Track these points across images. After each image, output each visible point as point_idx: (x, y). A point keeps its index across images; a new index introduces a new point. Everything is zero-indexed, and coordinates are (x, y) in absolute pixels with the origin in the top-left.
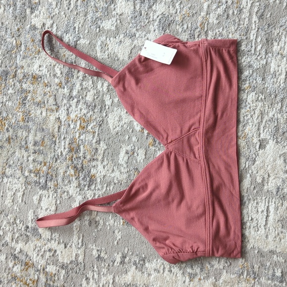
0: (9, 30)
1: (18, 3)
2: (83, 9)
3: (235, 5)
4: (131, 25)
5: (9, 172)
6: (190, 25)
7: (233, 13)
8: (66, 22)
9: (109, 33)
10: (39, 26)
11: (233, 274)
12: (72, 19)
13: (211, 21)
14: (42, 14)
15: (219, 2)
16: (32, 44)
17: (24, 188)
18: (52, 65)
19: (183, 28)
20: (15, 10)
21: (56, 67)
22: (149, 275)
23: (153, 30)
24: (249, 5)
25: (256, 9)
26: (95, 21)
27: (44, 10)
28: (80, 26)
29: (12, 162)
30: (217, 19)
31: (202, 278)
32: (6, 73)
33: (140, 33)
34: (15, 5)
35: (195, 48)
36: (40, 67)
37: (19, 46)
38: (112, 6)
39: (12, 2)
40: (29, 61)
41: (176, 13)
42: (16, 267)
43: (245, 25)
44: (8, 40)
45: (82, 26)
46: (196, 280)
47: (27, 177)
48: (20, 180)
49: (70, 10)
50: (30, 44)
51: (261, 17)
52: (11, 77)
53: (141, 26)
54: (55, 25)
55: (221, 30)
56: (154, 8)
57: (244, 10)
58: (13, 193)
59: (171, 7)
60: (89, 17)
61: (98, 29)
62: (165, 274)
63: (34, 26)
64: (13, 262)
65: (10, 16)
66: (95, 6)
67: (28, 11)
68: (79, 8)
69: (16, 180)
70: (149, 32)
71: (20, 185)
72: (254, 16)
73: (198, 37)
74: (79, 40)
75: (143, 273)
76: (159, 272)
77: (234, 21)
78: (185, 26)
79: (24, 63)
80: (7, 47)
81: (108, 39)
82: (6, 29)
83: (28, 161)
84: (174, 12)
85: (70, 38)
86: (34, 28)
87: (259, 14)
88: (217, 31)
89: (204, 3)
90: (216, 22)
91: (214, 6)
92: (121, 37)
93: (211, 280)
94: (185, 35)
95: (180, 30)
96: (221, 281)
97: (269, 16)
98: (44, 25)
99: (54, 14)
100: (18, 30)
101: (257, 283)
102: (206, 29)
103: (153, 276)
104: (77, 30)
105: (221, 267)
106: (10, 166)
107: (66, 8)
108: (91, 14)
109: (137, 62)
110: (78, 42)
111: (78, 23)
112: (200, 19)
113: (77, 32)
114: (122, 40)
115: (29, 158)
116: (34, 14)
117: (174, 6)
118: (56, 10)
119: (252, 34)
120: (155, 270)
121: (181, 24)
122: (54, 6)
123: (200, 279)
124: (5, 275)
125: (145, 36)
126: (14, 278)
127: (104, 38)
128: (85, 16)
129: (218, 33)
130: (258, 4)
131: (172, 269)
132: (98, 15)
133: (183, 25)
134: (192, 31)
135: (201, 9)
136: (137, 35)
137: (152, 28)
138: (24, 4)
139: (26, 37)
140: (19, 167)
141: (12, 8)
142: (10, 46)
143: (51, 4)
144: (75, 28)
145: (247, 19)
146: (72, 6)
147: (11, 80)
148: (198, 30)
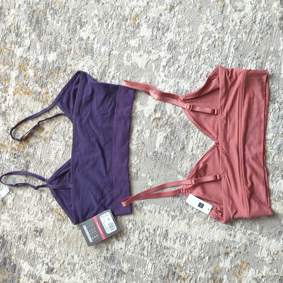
0: (64, 39)
1: (71, 21)
2: (117, 30)
3: (220, 39)
4: (149, 44)
5: (54, 136)
6: (189, 49)
7: (219, 44)
8: (104, 38)
9: (134, 49)
10: (85, 38)
11: (201, 218)
12: (109, 36)
13: (203, 48)
14: (88, 30)
15: (210, 36)
16: (79, 50)
17: (64, 149)
18: (92, 66)
19: (184, 51)
20: (69, 25)
21: (94, 68)
22: (145, 214)
23: (163, 50)
24: (230, 40)
25: (234, 44)
26: (125, 39)
27: (89, 27)
28: (114, 41)
29: (57, 130)
30: (207, 47)
31: (180, 218)
32: (59, 69)
33: (155, 50)
34: (69, 22)
36: (83, 66)
37: (69, 50)
38: (138, 30)
39: (67, 20)
40: (76, 62)
41: (180, 40)
42: (53, 202)
43: (226, 53)
44: (62, 45)
45: (115, 42)
46: (176, 220)
47: (67, 141)
48: (62, 143)
49: (108, 30)
50: (77, 50)
51: (237, 49)
52: (62, 71)
53: (156, 46)
54: (96, 39)
55: (209, 55)
56: (166, 35)
57: (226, 43)
58: (56, 152)
59: (177, 35)
60: (121, 36)
61: (126, 45)
62: (156, 215)
63: (82, 38)
64: (52, 199)
65: (65, 29)
66: (126, 29)
67: (78, 27)
68: (114, 29)
69: (59, 143)
70: (161, 51)
71: (61, 147)
72: (232, 48)
74: (112, 51)
75: (141, 212)
76: (152, 213)
77: (219, 50)
78: (186, 50)
79: (72, 63)
80: (61, 50)
81: (132, 52)
82: (62, 38)
83: (69, 130)
84: (179, 39)
85: (106, 49)
86: (82, 39)
87: (235, 47)
88: (207, 55)
89: (199, 35)
90: (206, 49)
91: (206, 38)
92: (141, 52)
93: (186, 220)
95: (182, 52)
96: (193, 222)
97: (242, 49)
98: (89, 37)
99: (97, 31)
100: (70, 39)
101: (216, 225)
102: (199, 53)
103: (147, 215)
104: (111, 44)
105: (194, 213)
106: (56, 133)
107: (106, 28)
108: (122, 34)
110: (112, 52)
111: (112, 39)
112: (196, 46)
113: (111, 46)
114: (142, 54)
115: (70, 129)
116: (82, 30)
117: (179, 35)
118: (98, 28)
119: (229, 60)
120: (149, 211)
121: (183, 48)
122: (97, 26)
123: (179, 220)
124: (46, 207)
125: (158, 53)
126: (52, 210)
127: (130, 51)
128: (118, 35)
129: (207, 57)
130: (235, 40)
131: (161, 211)
132: (127, 35)
134: (190, 54)
135: (197, 40)
136: (153, 52)
137: (163, 48)
138: (76, 22)
139: (75, 45)
140: (62, 134)
141: (67, 24)
142: (63, 50)
143: (95, 24)
144: (110, 42)
145: (227, 50)
146: (110, 27)
147: (62, 74)
148: (194, 53)
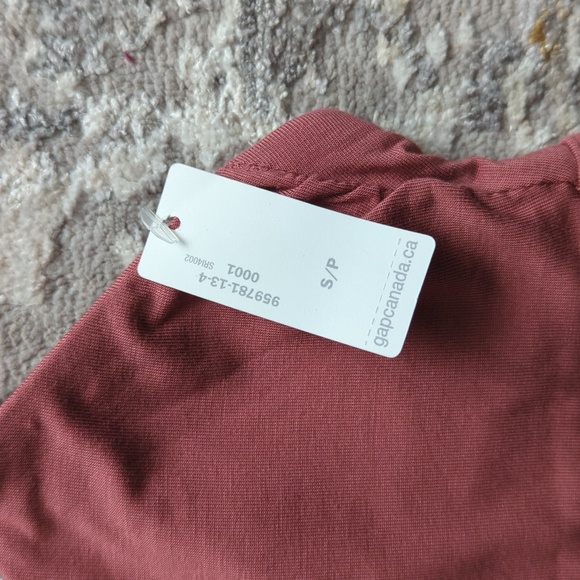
4: (33, 49)
6: (464, 37)
19: (418, 58)
23: (200, 75)
33: (108, 102)
35: (549, 204)
53: (110, 52)
70: (179, 93)
73: (527, 117)
78: (434, 46)
94: (439, 108)
95: (401, 73)
109: (121, 333)
121: (404, 31)
125: (150, 123)
133: (414, 37)
134: (484, 78)
136: (91, 125)
137: (192, 64)
148: (528, 65)
